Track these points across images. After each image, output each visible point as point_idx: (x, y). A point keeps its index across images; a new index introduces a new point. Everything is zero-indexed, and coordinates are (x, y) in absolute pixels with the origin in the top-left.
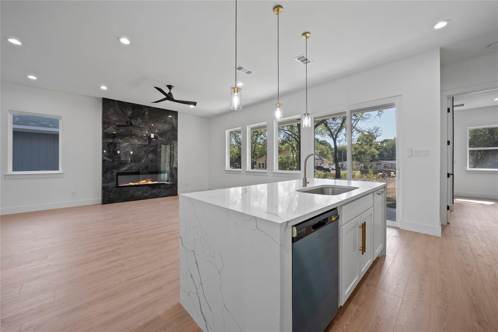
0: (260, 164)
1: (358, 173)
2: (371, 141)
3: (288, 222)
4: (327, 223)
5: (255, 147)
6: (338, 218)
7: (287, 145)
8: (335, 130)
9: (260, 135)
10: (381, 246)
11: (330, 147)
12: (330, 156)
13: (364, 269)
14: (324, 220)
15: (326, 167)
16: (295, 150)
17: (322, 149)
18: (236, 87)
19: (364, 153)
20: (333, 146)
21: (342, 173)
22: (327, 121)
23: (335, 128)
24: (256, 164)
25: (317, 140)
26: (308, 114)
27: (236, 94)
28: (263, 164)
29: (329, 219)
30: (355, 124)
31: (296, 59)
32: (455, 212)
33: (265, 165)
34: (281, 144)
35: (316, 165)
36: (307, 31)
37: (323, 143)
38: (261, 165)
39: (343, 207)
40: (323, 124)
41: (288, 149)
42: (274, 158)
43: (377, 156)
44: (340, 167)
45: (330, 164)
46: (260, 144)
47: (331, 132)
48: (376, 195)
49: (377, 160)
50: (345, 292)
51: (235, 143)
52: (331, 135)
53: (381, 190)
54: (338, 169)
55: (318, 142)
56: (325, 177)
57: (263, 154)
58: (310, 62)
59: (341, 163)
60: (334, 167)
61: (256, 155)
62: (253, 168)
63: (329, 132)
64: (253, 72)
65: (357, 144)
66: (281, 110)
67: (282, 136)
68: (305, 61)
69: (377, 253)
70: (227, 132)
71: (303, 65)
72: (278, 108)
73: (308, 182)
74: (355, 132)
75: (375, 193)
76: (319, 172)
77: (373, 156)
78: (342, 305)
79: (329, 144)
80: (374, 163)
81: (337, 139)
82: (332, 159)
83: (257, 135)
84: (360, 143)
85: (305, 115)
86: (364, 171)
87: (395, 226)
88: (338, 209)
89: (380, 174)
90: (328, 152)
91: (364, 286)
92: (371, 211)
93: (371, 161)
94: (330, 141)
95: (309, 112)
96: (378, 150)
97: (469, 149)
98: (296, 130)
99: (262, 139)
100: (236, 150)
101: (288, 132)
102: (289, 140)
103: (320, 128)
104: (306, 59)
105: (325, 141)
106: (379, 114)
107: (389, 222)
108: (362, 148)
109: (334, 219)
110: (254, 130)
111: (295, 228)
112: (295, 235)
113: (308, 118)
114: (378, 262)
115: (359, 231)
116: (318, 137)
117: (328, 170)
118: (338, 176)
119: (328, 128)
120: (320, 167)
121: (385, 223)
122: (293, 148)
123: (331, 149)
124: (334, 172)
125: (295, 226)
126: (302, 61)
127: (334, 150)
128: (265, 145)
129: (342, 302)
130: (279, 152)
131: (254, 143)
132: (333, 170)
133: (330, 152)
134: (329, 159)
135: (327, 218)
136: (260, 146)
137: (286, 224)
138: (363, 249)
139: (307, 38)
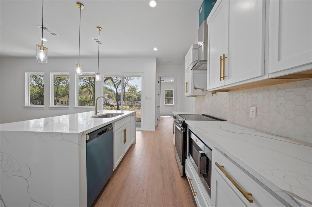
0: (62, 102)
1: (128, 107)
2: (135, 91)
3: (83, 132)
4: (106, 131)
5: (57, 89)
6: (112, 128)
7: (85, 89)
8: (117, 84)
9: (63, 80)
10: (134, 139)
11: (114, 93)
12: (114, 98)
13: (126, 150)
14: (105, 130)
15: (112, 104)
16: (92, 93)
17: (110, 94)
18: (42, 45)
19: (131, 97)
20: (116, 92)
21: (120, 107)
22: (113, 78)
23: (117, 82)
24: (58, 101)
25: (107, 88)
26: (99, 74)
27: (42, 51)
28: (65, 102)
29: (108, 129)
30: (127, 81)
31: (92, 39)
32: (160, 121)
33: (67, 103)
34: (81, 88)
35: (106, 103)
36: (100, 26)
37: (110, 90)
38: (64, 103)
39: (115, 123)
40: (110, 79)
41: (87, 92)
42: (75, 98)
43: (137, 99)
44: (119, 104)
45: (114, 102)
46: (62, 87)
47: (114, 84)
48: (131, 116)
49: (137, 101)
50: (116, 163)
51: (34, 84)
52: (115, 86)
53: (133, 114)
54: (118, 105)
55: (107, 89)
56: (111, 109)
57: (66, 94)
58: (101, 43)
59: (120, 102)
60: (116, 104)
61: (59, 95)
62: (55, 104)
63: (113, 84)
64: (58, 35)
65: (128, 92)
66: (81, 68)
67: (82, 83)
68: (99, 42)
69: (132, 142)
70: (27, 75)
71: (97, 43)
72: (78, 67)
73: (98, 112)
74: (127, 86)
75: (131, 115)
76: (108, 107)
77: (135, 99)
78: (115, 169)
79: (114, 91)
80: (135, 102)
81: (118, 89)
82: (115, 99)
83: (60, 80)
84: (129, 92)
85: (97, 74)
86: (131, 106)
87: (140, 130)
88: (113, 124)
89: (138, 107)
90: (113, 95)
91: (126, 159)
92: (129, 124)
93: (134, 101)
94: (114, 89)
95: (100, 73)
96: (137, 96)
97: (165, 97)
98: (93, 80)
99: (64, 83)
100: (36, 90)
101: (87, 81)
102: (87, 86)
103: (108, 81)
104: (99, 41)
105: (111, 89)
106: (138, 79)
107: (137, 129)
108: (131, 94)
109: (110, 129)
110: (57, 76)
111: (88, 136)
112: (88, 139)
113: (99, 76)
114: (132, 146)
115: (123, 133)
116: (107, 86)
117: (113, 106)
118: (118, 109)
119: (113, 81)
120: (108, 104)
121: (136, 129)
122: (90, 91)
123: (115, 94)
124: (116, 107)
125: (88, 134)
126: (97, 41)
127: (116, 95)
128: (67, 87)
129: (115, 167)
130: (79, 93)
131: (57, 86)
132: (115, 105)
133: (114, 95)
134: (113, 99)
135: (107, 129)
136: (63, 89)
137: (82, 133)
138: (125, 141)
139: (100, 30)
